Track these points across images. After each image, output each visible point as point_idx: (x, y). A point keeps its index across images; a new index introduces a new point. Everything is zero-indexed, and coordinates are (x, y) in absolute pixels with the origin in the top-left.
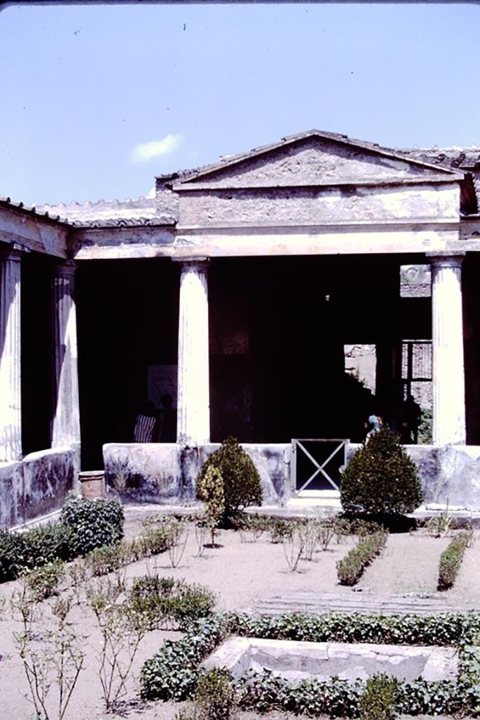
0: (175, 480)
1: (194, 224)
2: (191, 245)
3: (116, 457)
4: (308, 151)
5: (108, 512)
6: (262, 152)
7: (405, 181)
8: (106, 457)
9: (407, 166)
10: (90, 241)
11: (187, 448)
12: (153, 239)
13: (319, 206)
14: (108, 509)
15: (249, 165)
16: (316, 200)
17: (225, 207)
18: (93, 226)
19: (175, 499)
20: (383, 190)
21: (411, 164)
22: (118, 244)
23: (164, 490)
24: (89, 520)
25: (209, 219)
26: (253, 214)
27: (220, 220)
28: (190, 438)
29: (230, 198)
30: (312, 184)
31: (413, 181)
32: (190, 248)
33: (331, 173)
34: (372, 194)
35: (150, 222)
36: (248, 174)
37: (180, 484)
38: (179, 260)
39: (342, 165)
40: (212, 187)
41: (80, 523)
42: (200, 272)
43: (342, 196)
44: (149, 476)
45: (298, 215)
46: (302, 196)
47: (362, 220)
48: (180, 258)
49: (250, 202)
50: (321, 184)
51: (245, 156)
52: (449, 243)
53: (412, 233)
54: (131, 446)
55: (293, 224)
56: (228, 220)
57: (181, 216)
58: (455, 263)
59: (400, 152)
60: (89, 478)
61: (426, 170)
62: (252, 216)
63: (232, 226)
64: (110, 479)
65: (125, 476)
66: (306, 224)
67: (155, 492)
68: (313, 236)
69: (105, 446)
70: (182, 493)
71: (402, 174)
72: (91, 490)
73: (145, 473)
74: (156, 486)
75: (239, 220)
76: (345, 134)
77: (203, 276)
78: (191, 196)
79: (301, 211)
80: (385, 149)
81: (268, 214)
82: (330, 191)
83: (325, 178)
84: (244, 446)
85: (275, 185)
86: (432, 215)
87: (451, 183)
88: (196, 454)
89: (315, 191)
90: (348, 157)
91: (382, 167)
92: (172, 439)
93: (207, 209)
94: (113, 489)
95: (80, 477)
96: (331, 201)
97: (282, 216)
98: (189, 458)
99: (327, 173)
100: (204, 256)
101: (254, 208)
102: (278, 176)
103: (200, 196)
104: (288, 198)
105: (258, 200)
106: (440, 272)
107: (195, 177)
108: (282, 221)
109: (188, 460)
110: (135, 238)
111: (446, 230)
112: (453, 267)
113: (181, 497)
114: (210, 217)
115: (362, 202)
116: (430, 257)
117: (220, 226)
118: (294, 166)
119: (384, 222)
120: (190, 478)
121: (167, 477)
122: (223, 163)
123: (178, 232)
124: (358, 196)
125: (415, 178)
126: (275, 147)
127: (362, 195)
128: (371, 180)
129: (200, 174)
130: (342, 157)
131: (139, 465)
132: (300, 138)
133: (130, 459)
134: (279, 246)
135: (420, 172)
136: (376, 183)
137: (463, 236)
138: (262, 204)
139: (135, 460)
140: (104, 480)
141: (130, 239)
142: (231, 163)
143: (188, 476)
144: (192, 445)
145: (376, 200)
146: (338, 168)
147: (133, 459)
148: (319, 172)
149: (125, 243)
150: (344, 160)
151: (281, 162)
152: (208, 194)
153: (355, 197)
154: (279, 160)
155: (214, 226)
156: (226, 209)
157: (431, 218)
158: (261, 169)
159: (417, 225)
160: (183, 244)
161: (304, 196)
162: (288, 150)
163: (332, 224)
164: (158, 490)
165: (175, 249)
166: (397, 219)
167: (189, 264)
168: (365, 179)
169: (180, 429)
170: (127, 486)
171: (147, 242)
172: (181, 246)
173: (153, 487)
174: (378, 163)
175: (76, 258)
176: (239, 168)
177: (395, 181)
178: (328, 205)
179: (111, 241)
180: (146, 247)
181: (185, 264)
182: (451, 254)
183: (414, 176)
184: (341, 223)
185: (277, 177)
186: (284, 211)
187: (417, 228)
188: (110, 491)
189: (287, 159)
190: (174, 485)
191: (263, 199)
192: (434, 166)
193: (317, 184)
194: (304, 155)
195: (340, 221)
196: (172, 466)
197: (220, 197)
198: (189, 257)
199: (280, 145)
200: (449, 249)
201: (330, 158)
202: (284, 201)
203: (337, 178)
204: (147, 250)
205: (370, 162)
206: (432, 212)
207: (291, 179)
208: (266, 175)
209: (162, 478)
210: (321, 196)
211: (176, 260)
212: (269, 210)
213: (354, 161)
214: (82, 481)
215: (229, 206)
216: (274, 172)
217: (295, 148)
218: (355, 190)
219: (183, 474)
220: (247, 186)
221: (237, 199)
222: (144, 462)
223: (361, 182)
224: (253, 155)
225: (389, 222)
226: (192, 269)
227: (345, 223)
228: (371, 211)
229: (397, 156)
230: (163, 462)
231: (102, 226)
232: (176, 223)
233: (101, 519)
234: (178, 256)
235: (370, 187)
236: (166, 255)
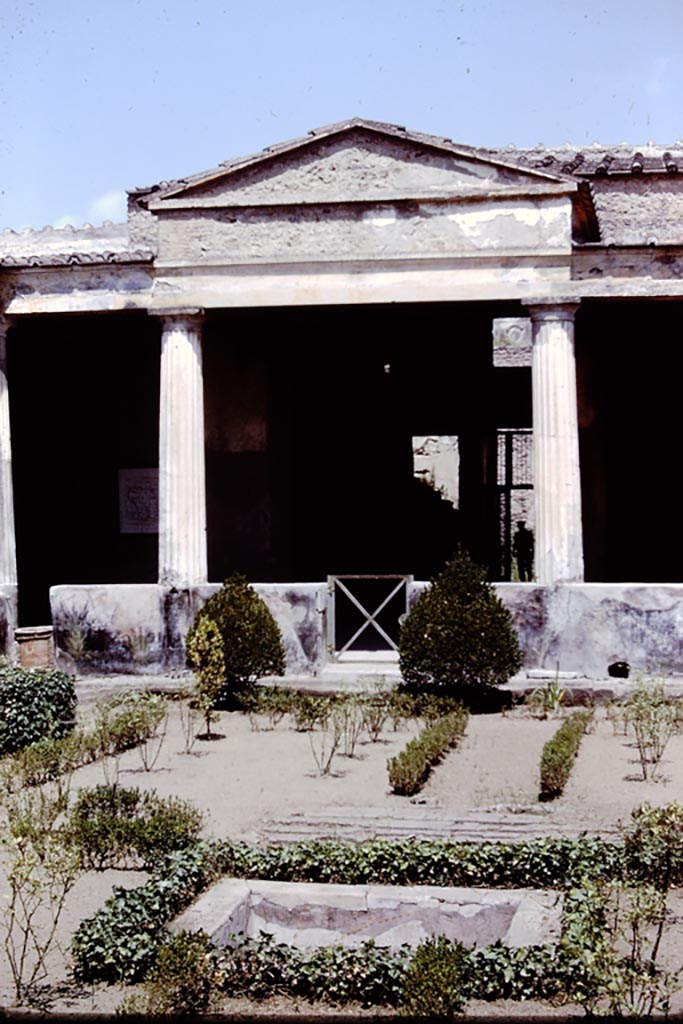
0: (156, 639)
1: (180, 260)
2: (176, 291)
3: (69, 607)
4: (347, 150)
5: (50, 688)
6: (280, 152)
7: (490, 194)
8: (55, 604)
9: (494, 172)
10: (28, 287)
11: (174, 591)
12: (121, 282)
13: (365, 232)
14: (51, 684)
15: (260, 171)
16: (359, 223)
17: (226, 234)
18: (31, 264)
19: (157, 667)
20: (459, 208)
21: (500, 168)
22: (69, 290)
23: (140, 654)
24: (23, 700)
25: (203, 252)
26: (268, 244)
27: (219, 253)
28: (178, 576)
29: (233, 221)
30: (353, 199)
31: (503, 193)
32: (174, 295)
33: (381, 182)
34: (442, 214)
35: (116, 257)
36: (260, 185)
37: (164, 644)
38: (159, 314)
39: (398, 170)
40: (207, 205)
41: (9, 706)
42: (190, 331)
43: (398, 218)
44: (119, 633)
45: (333, 245)
46: (340, 218)
47: (427, 251)
48: (160, 310)
49: (262, 226)
50: (367, 199)
51: (254, 158)
52: (555, 285)
53: (500, 271)
54: (91, 589)
55: (326, 259)
56: (230, 254)
57: (162, 248)
58: (564, 315)
59: (483, 151)
60: (32, 638)
61: (521, 178)
62: (266, 247)
63: (237, 262)
64: (61, 638)
65: (83, 633)
66: (345, 258)
67: (127, 656)
68: (356, 276)
69: (53, 590)
70: (168, 658)
71: (487, 184)
72: (34, 655)
73: (112, 628)
74: (128, 647)
75: (244, 254)
76: (401, 125)
77: (195, 337)
78: (175, 218)
79: (338, 241)
80: (461, 147)
81: (289, 245)
82: (381, 209)
83: (372, 189)
84: (257, 586)
85: (299, 202)
86: (530, 244)
87: (558, 196)
88: (186, 599)
89: (358, 209)
90: (407, 159)
91: (457, 174)
92: (152, 577)
93: (200, 238)
94: (66, 654)
95: (17, 635)
96: (383, 223)
97: (310, 246)
98: (176, 606)
99: (377, 182)
100: (196, 308)
101: (268, 235)
102: (304, 187)
103: (188, 219)
104: (318, 220)
105: (274, 224)
106: (542, 328)
107: (181, 189)
108: (310, 254)
109: (175, 608)
110: (93, 281)
111: (552, 266)
112: (562, 321)
113: (166, 664)
114: (204, 250)
115: (427, 225)
116: (527, 306)
117: (218, 263)
118: (327, 173)
119: (459, 255)
120: (179, 635)
121: (144, 634)
122: (222, 168)
123: (158, 272)
124: (422, 216)
125: (505, 189)
126: (298, 145)
127: (428, 216)
128: (440, 192)
129: (188, 186)
130: (397, 159)
131: (103, 617)
132: (335, 131)
133: (89, 608)
134: (306, 291)
135: (513, 180)
136: (447, 197)
137: (576, 275)
138: (280, 230)
139: (98, 609)
140: (52, 639)
141: (86, 283)
142: (234, 169)
143: (176, 632)
144: (180, 586)
145: (449, 222)
146: (391, 175)
147: (94, 608)
148: (363, 182)
149: (80, 289)
150: (401, 164)
151: (308, 167)
152: (201, 215)
153: (417, 218)
154: (305, 164)
155: (209, 264)
156: (228, 238)
157: (529, 248)
158: (279, 177)
159: (508, 258)
160: (163, 289)
161: (343, 218)
162: (318, 148)
163: (383, 257)
164: (132, 654)
165: (153, 298)
166: (479, 250)
167: (174, 318)
168: (432, 192)
169: (164, 563)
170: (86, 649)
171: (112, 287)
172: (162, 292)
173: (123, 650)
174: (451, 167)
175: (8, 312)
176: (245, 176)
177: (476, 193)
178: (378, 230)
179: (57, 286)
180: (109, 295)
181: (168, 320)
182: (559, 301)
183: (504, 186)
184: (398, 257)
185: (302, 189)
186: (312, 239)
187: (509, 263)
188: (61, 656)
189: (316, 162)
190: (155, 647)
191: (281, 223)
192: (533, 171)
193: (361, 199)
194: (343, 156)
195: (395, 253)
196: (152, 617)
197: (219, 220)
198: (174, 309)
199: (307, 142)
200: (556, 295)
201: (380, 161)
202: (313, 224)
203: (391, 190)
204: (111, 300)
205: (439, 167)
206: (531, 240)
207: (324, 192)
208: (286, 186)
209: (138, 635)
210: (367, 217)
211: (154, 313)
212: (291, 239)
213: (416, 165)
214: (20, 642)
215: (232, 233)
216: (296, 182)
217: (329, 145)
218: (417, 207)
219: (168, 630)
220: (257, 203)
221: (243, 221)
222: (111, 613)
223: (427, 196)
224: (267, 157)
225: (467, 255)
226: (178, 326)
227: (403, 257)
228: (441, 239)
229: (478, 156)
230: (139, 612)
231: (45, 264)
232: (153, 259)
233: (40, 699)
234: (157, 307)
235: (439, 203)
236: (140, 305)
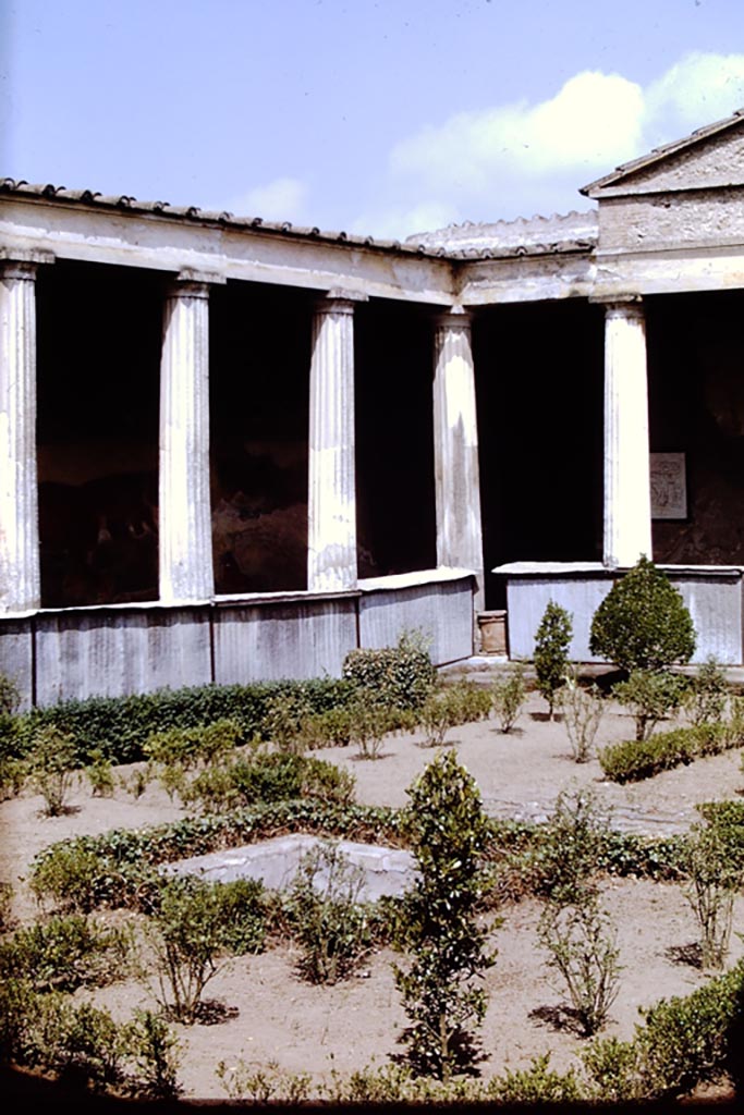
1: (618, 247)
2: (615, 279)
6: (708, 134)
12: (565, 271)
15: (692, 154)
17: (661, 219)
18: (484, 257)
25: (640, 239)
26: (699, 228)
27: (654, 239)
29: (668, 206)
32: (614, 282)
35: (558, 247)
36: (692, 168)
38: (599, 301)
40: (642, 191)
42: (629, 317)
48: (599, 298)
49: (694, 208)
51: (685, 142)
56: (663, 239)
57: (602, 236)
60: (492, 620)
62: (698, 232)
63: (671, 247)
72: (492, 637)
75: (678, 238)
77: (635, 323)
78: (613, 205)
81: (719, 228)
85: (726, 184)
93: (636, 224)
95: (481, 617)
97: (738, 229)
100: (631, 294)
101: (699, 219)
102: (732, 168)
103: (624, 204)
105: (705, 206)
107: (618, 177)
108: (738, 237)
110: (540, 271)
114: (640, 236)
117: (653, 248)
122: (655, 154)
123: (597, 260)
126: (725, 126)
129: (624, 173)
134: (734, 275)
138: (711, 214)
141: (534, 273)
142: (666, 153)
149: (528, 279)
152: (637, 202)
155: (644, 250)
156: (662, 223)
158: (709, 160)
160: (605, 277)
165: (595, 282)
167: (613, 306)
171: (556, 275)
172: (603, 280)
176: (679, 160)
179: (509, 277)
180: (554, 284)
181: (608, 307)
185: (731, 171)
189: (743, 143)
191: (712, 205)
197: (655, 205)
198: (612, 296)
199: (733, 123)
202: (741, 206)
204: (556, 287)
208: (716, 168)
211: (594, 301)
212: (721, 222)
214: (483, 624)
215: (667, 219)
216: (725, 163)
220: (687, 187)
221: (677, 206)
224: (695, 140)
226: (618, 313)
231: (496, 256)
232: (592, 247)
234: (597, 295)
236: (583, 294)
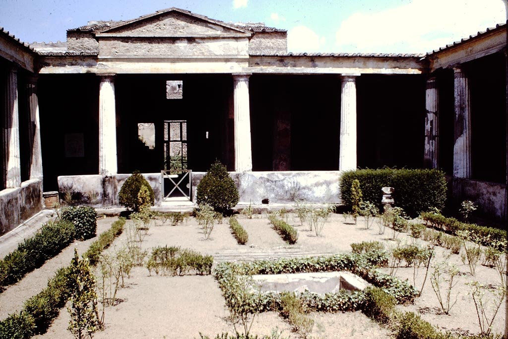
0: (100, 195)
1: (108, 56)
2: (106, 67)
3: (65, 184)
4: (170, 19)
5: (90, 213)
6: (145, 18)
7: (221, 36)
8: (60, 183)
9: (222, 29)
10: (48, 63)
11: (107, 177)
12: (84, 63)
13: (176, 48)
14: (90, 211)
15: (137, 25)
16: (174, 45)
17: (125, 47)
18: (50, 55)
19: (100, 205)
20: (210, 41)
21: (224, 27)
22: (64, 65)
23: (93, 201)
24: (81, 218)
25: (116, 53)
26: (140, 51)
27: (122, 54)
28: (108, 171)
29: (127, 42)
30: (172, 36)
31: (225, 36)
32: (106, 68)
33: (182, 30)
34: (204, 43)
35: (83, 54)
36: (137, 29)
37: (102, 197)
39: (188, 26)
40: (118, 36)
41: (75, 220)
42: (111, 82)
43: (188, 43)
44: (85, 193)
45: (164, 52)
46: (167, 42)
47: (198, 56)
48: (100, 74)
49: (138, 44)
50: (178, 36)
51: (136, 20)
52: (243, 68)
53: (224, 63)
54: (74, 177)
55: (162, 57)
56: (125, 54)
57: (100, 51)
58: (246, 79)
59: (218, 21)
60: (50, 196)
61: (231, 31)
63: (129, 57)
64: (62, 196)
65: (71, 193)
66: (169, 57)
67: (88, 201)
68: (173, 64)
69: (59, 178)
70: (104, 202)
71: (219, 32)
72: (51, 203)
73: (82, 191)
74: (89, 198)
75: (132, 54)
76: (190, 11)
77: (112, 84)
78: (106, 40)
79: (166, 51)
80: (211, 19)
81: (148, 52)
82: (182, 40)
83: (179, 33)
85: (153, 36)
86: (234, 54)
87: (244, 38)
88: (111, 180)
89: (173, 40)
90: (191, 23)
91: (209, 29)
92: (96, 172)
93: (115, 48)
94: (65, 201)
95: (44, 195)
96: (182, 46)
97: (156, 52)
98: (107, 182)
99: (180, 30)
100: (114, 74)
101: (141, 48)
102: (154, 31)
103: (110, 41)
104: (159, 43)
105: (143, 44)
106: (239, 83)
107: (108, 30)
108: (156, 55)
109: (107, 184)
110: (74, 62)
111: (242, 62)
112: (245, 81)
113: (104, 204)
115: (199, 46)
116: (234, 76)
117: (123, 57)
118: (162, 26)
119: (210, 57)
120: (108, 193)
121: (95, 193)
122: (124, 23)
123: (99, 60)
124: (196, 43)
125: (226, 34)
126: (152, 16)
127: (199, 43)
128: (203, 35)
129: (111, 28)
130: (188, 23)
131: (79, 187)
132: (166, 11)
133: (74, 184)
134: (155, 68)
135: (228, 32)
136: (206, 37)
137: (250, 65)
138: (145, 46)
139: (77, 184)
140: (58, 196)
141: (71, 63)
142: (128, 23)
143: (107, 192)
144: (109, 175)
145: (206, 45)
146: (185, 28)
147: (75, 184)
148: (175, 30)
149: (68, 65)
150: (189, 24)
151: (155, 24)
152: (116, 40)
153: (195, 44)
154: (154, 23)
155: (119, 57)
156: (125, 48)
157: (234, 55)
158: (145, 27)
159: (227, 59)
160: (101, 66)
161: (168, 43)
162: (159, 18)
163: (183, 57)
164: (90, 201)
165: (97, 69)
166: (217, 55)
167: (106, 77)
168: (200, 35)
169: (101, 167)
170: (72, 199)
171: (81, 65)
173: (87, 199)
174: (207, 26)
175: (40, 73)
176: (132, 26)
177: (216, 36)
178: (180, 48)
179: (60, 64)
180: (80, 68)
181: (103, 77)
182: (245, 74)
183: (225, 34)
184: (188, 57)
186: (157, 50)
187: (227, 60)
188: (62, 202)
189: (158, 22)
190: (99, 198)
191: (145, 44)
192: (236, 29)
193: (175, 36)
194: (168, 21)
195: (188, 56)
196: (98, 187)
197: (122, 42)
198: (105, 73)
199: (155, 15)
200: (243, 72)
201: (182, 23)
202: (157, 45)
203: (185, 33)
204: (82, 69)
205: (203, 26)
206: (235, 52)
207: (161, 33)
208: (147, 30)
209: (92, 193)
210: (177, 43)
211: (98, 75)
212: (149, 49)
213: (194, 25)
214: (45, 198)
215: (127, 47)
216: (151, 29)
217: (163, 17)
218: (195, 40)
219: (104, 191)
220: (137, 36)
221: (131, 42)
222: (82, 186)
223: (199, 36)
224: (140, 19)
225: (213, 57)
226: (107, 80)
227: (190, 57)
228: (203, 51)
229: (217, 23)
230: (93, 185)
231: (55, 55)
232: (98, 54)
233: (87, 217)
235: (203, 39)
236: (92, 72)
